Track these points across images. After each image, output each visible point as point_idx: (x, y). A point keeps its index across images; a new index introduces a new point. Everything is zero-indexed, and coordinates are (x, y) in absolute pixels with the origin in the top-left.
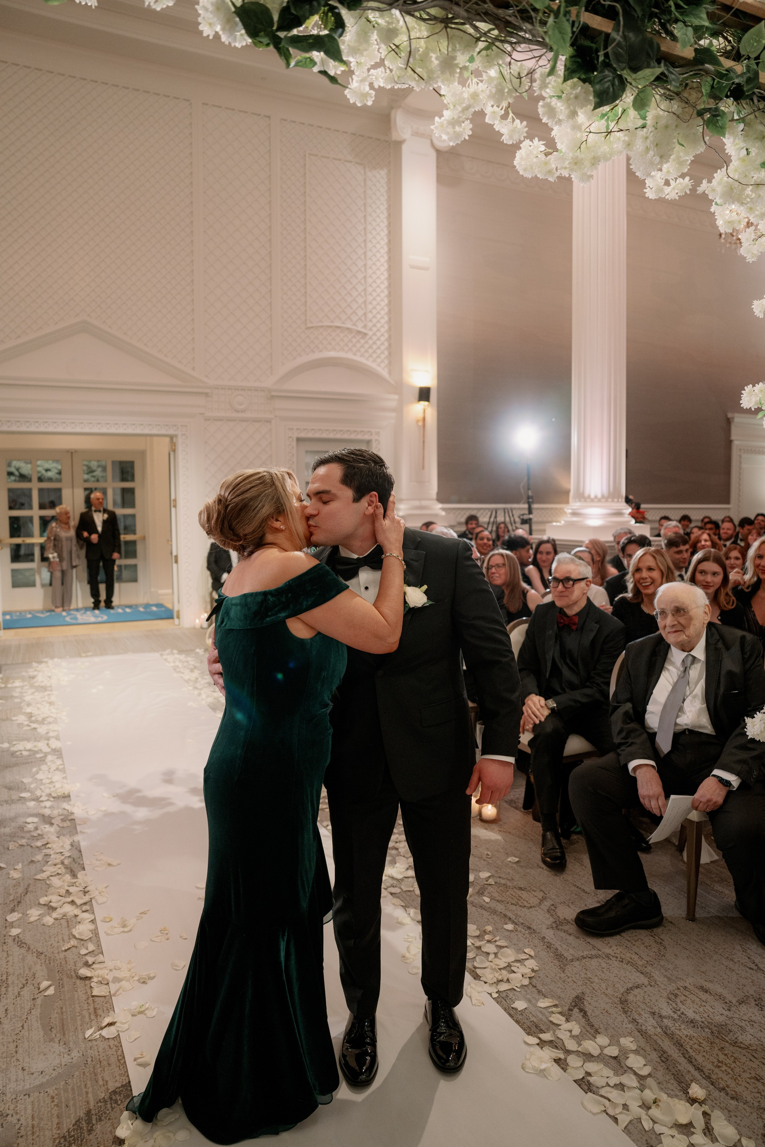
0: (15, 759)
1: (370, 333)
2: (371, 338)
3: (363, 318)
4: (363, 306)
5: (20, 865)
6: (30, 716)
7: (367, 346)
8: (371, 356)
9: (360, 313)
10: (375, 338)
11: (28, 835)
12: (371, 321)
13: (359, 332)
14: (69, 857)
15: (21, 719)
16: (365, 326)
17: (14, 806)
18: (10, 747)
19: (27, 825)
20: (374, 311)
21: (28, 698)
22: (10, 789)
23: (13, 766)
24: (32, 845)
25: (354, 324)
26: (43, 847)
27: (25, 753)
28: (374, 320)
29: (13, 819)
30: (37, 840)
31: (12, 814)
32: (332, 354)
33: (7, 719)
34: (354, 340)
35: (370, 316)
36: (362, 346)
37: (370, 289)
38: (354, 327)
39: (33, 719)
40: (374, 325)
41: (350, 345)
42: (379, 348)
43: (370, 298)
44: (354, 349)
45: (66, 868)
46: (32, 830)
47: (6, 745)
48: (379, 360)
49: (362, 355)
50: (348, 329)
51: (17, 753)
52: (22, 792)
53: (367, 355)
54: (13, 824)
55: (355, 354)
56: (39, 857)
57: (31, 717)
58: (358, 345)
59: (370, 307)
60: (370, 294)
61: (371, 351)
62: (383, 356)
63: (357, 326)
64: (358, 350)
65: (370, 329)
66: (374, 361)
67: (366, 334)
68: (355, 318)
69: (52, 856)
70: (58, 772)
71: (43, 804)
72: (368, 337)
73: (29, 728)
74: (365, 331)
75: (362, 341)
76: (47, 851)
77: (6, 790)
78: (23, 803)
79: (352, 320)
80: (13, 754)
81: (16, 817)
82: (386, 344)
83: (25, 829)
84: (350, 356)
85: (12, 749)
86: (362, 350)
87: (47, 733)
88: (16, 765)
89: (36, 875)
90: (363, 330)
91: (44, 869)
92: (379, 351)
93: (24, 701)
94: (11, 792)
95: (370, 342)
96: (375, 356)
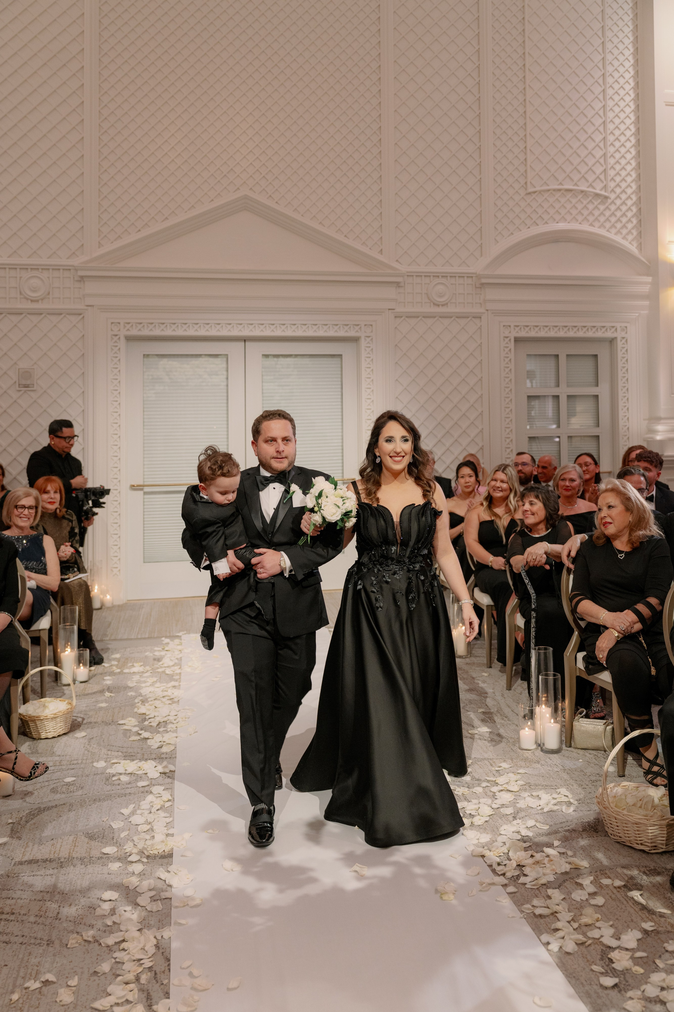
0: (109, 788)
1: (613, 196)
2: (613, 202)
3: (602, 177)
4: (602, 161)
5: (76, 978)
6: (143, 717)
7: (607, 213)
8: (613, 226)
9: (599, 170)
10: (618, 202)
11: (99, 924)
12: (612, 179)
13: (597, 195)
14: (150, 968)
15: (131, 723)
16: (605, 188)
17: (90, 869)
18: (106, 768)
19: (101, 903)
20: (618, 167)
21: (145, 691)
22: (91, 837)
23: (104, 800)
24: (101, 941)
25: (591, 186)
26: (116, 947)
27: (124, 778)
28: (618, 179)
29: (85, 892)
30: (111, 932)
31: (86, 883)
32: (562, 226)
33: (113, 722)
34: (591, 207)
35: (612, 173)
36: (602, 214)
37: (611, 138)
38: (590, 189)
39: (146, 723)
40: (618, 185)
41: (585, 212)
42: (624, 215)
43: (611, 150)
44: (591, 218)
45: (141, 990)
46: (107, 914)
47: (101, 764)
48: (624, 231)
49: (602, 226)
50: (582, 191)
51: (114, 779)
52: (106, 845)
53: (608, 225)
54: (83, 901)
55: (591, 225)
56: (106, 967)
57: (145, 720)
58: (596, 213)
59: (612, 161)
60: (612, 144)
61: (613, 219)
62: (630, 226)
63: (594, 188)
64: (597, 219)
65: (613, 191)
66: (619, 232)
67: (606, 198)
68: (591, 177)
69: (124, 967)
70: (162, 814)
71: (131, 868)
72: (609, 201)
73: (138, 738)
74: (606, 194)
75: (602, 207)
76: (119, 955)
77: (86, 840)
78: (104, 865)
79: (587, 180)
80: (108, 778)
81: (89, 889)
82: (634, 209)
83: (99, 912)
84: (585, 227)
85: (108, 771)
86: (602, 219)
87: (161, 747)
88: (109, 797)
89: (95, 999)
90: (603, 193)
91: (109, 990)
92: (624, 220)
93: (140, 695)
94: (93, 843)
95: (613, 208)
96: (619, 225)
